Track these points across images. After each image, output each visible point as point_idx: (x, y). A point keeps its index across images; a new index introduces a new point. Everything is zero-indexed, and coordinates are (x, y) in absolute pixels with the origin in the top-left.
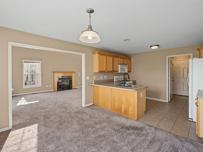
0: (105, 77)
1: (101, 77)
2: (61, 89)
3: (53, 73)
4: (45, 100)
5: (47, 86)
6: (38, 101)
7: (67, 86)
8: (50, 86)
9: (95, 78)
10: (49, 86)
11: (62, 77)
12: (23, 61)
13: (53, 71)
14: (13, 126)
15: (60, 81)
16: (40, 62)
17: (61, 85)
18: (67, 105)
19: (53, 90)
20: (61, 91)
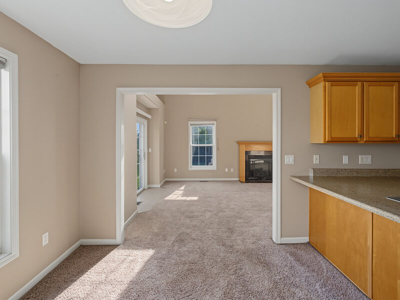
0: (365, 160)
1: (345, 160)
2: (253, 178)
3: (237, 145)
4: (210, 197)
5: (227, 170)
6: (196, 198)
7: (268, 174)
8: (232, 170)
9: (316, 160)
10: (229, 170)
11: (265, 153)
12: (190, 123)
13: (237, 141)
14: (125, 240)
15: (253, 161)
16: (215, 122)
17: (253, 170)
18: (239, 221)
19: (237, 179)
20: (252, 182)
